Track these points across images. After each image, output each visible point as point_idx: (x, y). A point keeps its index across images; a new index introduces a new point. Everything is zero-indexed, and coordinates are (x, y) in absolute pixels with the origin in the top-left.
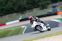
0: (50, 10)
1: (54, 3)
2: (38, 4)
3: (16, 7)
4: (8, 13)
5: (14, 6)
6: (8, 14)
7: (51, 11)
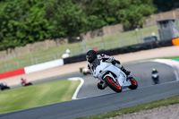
0: (151, 32)
1: (165, 11)
2: (117, 13)
3: (55, 22)
4: (31, 39)
5: (48, 19)
6: (31, 42)
7: (153, 34)
